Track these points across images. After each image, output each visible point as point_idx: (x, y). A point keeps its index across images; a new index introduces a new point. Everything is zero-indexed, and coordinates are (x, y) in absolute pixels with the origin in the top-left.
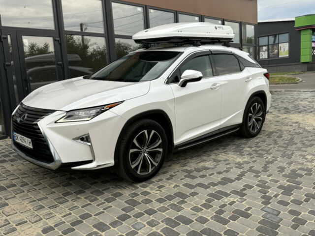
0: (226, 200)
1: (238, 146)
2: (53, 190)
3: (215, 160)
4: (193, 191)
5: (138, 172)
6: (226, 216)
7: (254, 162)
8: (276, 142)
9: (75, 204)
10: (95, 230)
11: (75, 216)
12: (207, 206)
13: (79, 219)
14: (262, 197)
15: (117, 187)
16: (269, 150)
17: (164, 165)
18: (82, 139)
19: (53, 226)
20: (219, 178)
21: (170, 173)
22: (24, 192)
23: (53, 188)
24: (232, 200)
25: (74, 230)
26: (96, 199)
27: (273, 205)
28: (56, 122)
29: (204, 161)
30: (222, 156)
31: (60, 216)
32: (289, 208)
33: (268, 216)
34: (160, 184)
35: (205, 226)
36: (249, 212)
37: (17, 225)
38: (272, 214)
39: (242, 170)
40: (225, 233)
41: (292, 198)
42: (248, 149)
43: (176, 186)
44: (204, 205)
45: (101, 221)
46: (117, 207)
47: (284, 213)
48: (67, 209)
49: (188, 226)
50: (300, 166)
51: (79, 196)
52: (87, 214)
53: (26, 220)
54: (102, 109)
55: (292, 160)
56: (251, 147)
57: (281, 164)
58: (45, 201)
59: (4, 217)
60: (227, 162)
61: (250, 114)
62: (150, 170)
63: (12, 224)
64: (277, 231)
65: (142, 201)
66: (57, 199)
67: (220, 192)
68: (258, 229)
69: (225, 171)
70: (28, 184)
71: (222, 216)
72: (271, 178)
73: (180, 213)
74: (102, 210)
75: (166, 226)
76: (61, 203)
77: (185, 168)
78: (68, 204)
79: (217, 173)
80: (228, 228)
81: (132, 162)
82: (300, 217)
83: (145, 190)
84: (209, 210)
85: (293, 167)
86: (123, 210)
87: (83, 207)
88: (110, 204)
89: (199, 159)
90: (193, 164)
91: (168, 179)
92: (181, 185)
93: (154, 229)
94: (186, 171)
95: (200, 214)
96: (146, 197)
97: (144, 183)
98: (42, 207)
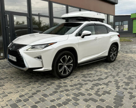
0: (100, 87)
1: (106, 65)
2: (25, 80)
3: (95, 71)
4: (86, 82)
5: (62, 74)
6: (100, 93)
7: (113, 72)
8: (122, 65)
9: (34, 86)
10: (42, 97)
11: (34, 91)
12: (92, 89)
13: (36, 92)
14: (116, 86)
15: (52, 80)
16: (119, 67)
17: (73, 72)
18: (38, 58)
19: (24, 94)
20: (97, 78)
21: (76, 75)
22: (11, 80)
23: (24, 79)
24: (103, 87)
25: (33, 96)
26: (43, 84)
27: (121, 89)
28: (27, 50)
29: (91, 71)
30: (98, 69)
31: (27, 91)
32: (128, 91)
33: (119, 94)
34: (71, 79)
35: (91, 97)
36: (110, 92)
37: (8, 94)
38: (120, 93)
39: (107, 75)
40: (100, 100)
41: (129, 87)
42: (110, 67)
43: (78, 80)
44: (90, 89)
45: (45, 93)
46: (52, 88)
47: (126, 93)
48: (30, 88)
49: (83, 97)
50: (132, 74)
51: (36, 83)
52: (39, 90)
53: (12, 92)
54: (47, 45)
55: (129, 72)
56: (111, 66)
57: (124, 73)
58: (21, 85)
59: (3, 90)
60: (101, 72)
61: (111, 52)
62: (67, 73)
63: (6, 93)
64: (123, 100)
65: (63, 86)
66: (26, 84)
67: (97, 83)
68: (114, 99)
69: (99, 75)
70: (13, 78)
71: (98, 93)
72: (120, 79)
73: (80, 91)
74: (46, 89)
75: (73, 96)
76: (28, 86)
77: (82, 73)
78: (31, 86)
79: (96, 76)
80: (101, 98)
81: (59, 69)
82: (133, 95)
83: (65, 81)
84: (93, 91)
85: (129, 75)
86: (55, 89)
87: (37, 87)
88: (49, 87)
89: (89, 70)
90: (86, 72)
91: (75, 78)
92: (80, 80)
93: (68, 97)
94: (83, 75)
95: (88, 92)
96: (65, 84)
97: (64, 79)
98: (19, 87)
